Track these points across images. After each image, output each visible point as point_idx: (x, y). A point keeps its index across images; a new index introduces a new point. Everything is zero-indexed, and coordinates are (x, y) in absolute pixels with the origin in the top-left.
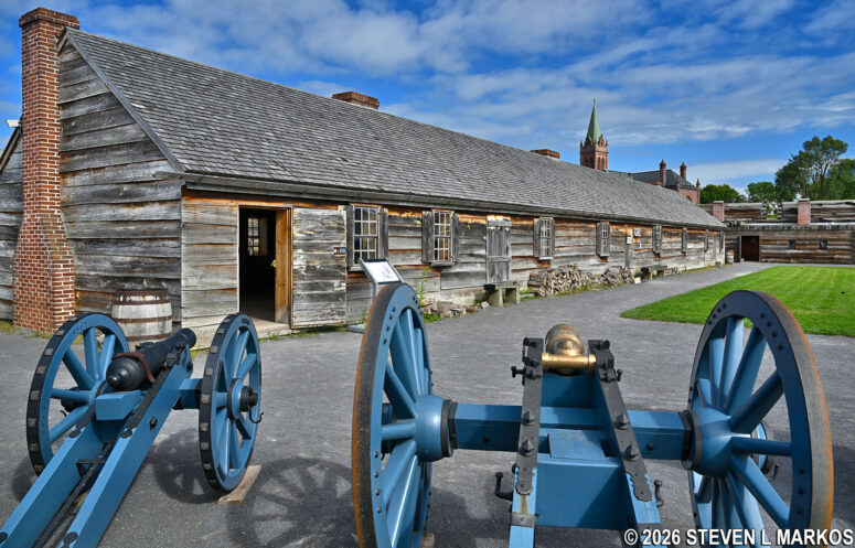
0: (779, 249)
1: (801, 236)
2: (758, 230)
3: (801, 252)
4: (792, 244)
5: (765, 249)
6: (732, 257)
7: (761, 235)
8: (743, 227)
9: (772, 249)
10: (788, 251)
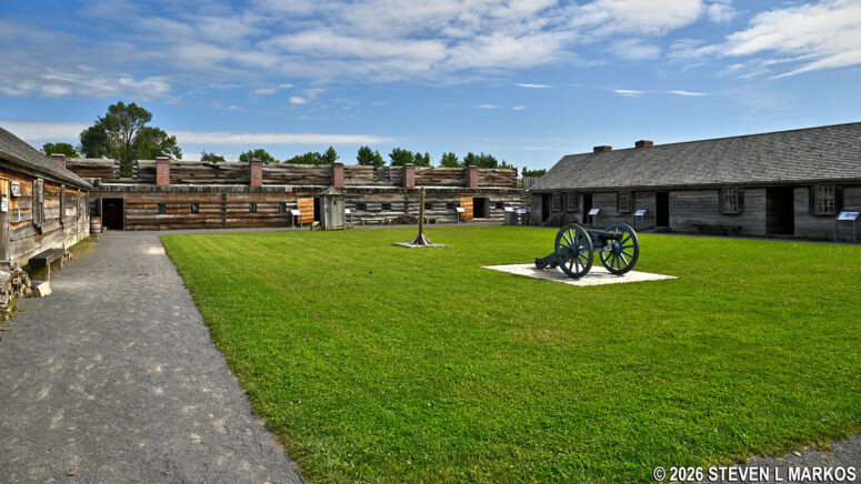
0: (148, 214)
1: (172, 199)
2: (121, 192)
3: (171, 216)
4: (162, 207)
5: (131, 214)
6: (99, 226)
7: (125, 197)
8: (102, 188)
9: (139, 214)
10: (158, 217)
